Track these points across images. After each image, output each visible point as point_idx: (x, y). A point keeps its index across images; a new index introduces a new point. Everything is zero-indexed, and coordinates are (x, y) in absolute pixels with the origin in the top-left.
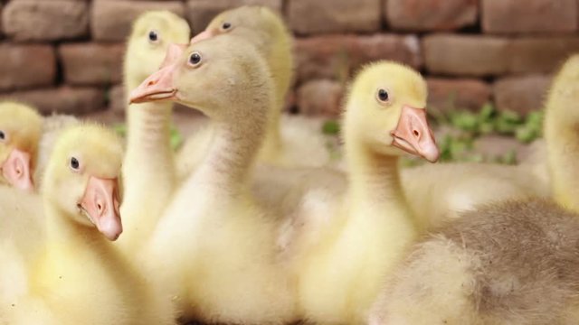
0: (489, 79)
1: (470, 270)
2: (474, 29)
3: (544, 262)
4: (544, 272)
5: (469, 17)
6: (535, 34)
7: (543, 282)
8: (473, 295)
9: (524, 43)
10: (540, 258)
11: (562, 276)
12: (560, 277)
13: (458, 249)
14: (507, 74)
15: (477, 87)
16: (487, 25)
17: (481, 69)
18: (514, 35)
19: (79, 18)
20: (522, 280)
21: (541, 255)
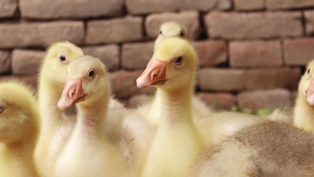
0: (235, 92)
1: (251, 158)
2: (225, 65)
3: (290, 154)
4: (290, 160)
5: (222, 58)
6: (258, 67)
7: (290, 166)
8: (253, 173)
9: (253, 72)
10: (287, 152)
11: (300, 162)
12: (299, 163)
13: (244, 146)
14: (244, 90)
15: (228, 97)
16: (232, 62)
17: (230, 87)
18: (248, 68)
19: (5, 61)
20: (279, 164)
21: (287, 149)
